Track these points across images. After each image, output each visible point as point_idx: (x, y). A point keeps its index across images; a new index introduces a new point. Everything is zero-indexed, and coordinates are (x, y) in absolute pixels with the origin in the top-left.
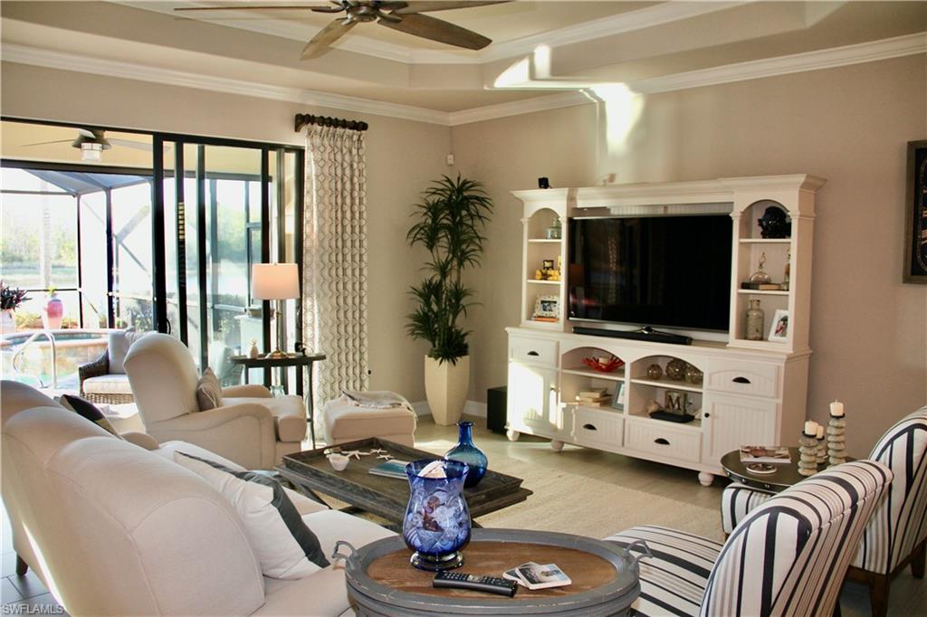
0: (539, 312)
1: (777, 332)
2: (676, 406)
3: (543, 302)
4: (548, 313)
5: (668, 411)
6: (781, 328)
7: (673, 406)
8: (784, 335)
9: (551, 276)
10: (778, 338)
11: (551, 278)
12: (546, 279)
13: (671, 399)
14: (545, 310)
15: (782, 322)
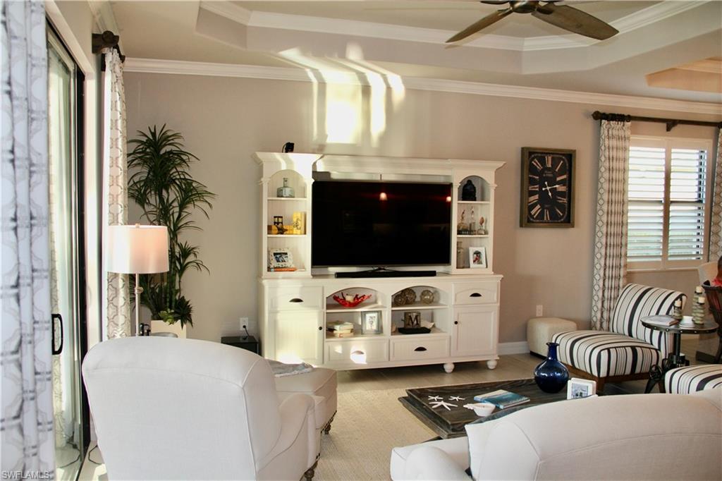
0: (274, 264)
1: (474, 261)
2: (415, 322)
3: (275, 254)
4: (280, 264)
5: (409, 327)
6: (476, 259)
7: (413, 323)
8: (480, 263)
9: (286, 230)
10: (477, 265)
11: (288, 232)
12: (282, 234)
13: (411, 318)
14: (278, 261)
15: (475, 255)
